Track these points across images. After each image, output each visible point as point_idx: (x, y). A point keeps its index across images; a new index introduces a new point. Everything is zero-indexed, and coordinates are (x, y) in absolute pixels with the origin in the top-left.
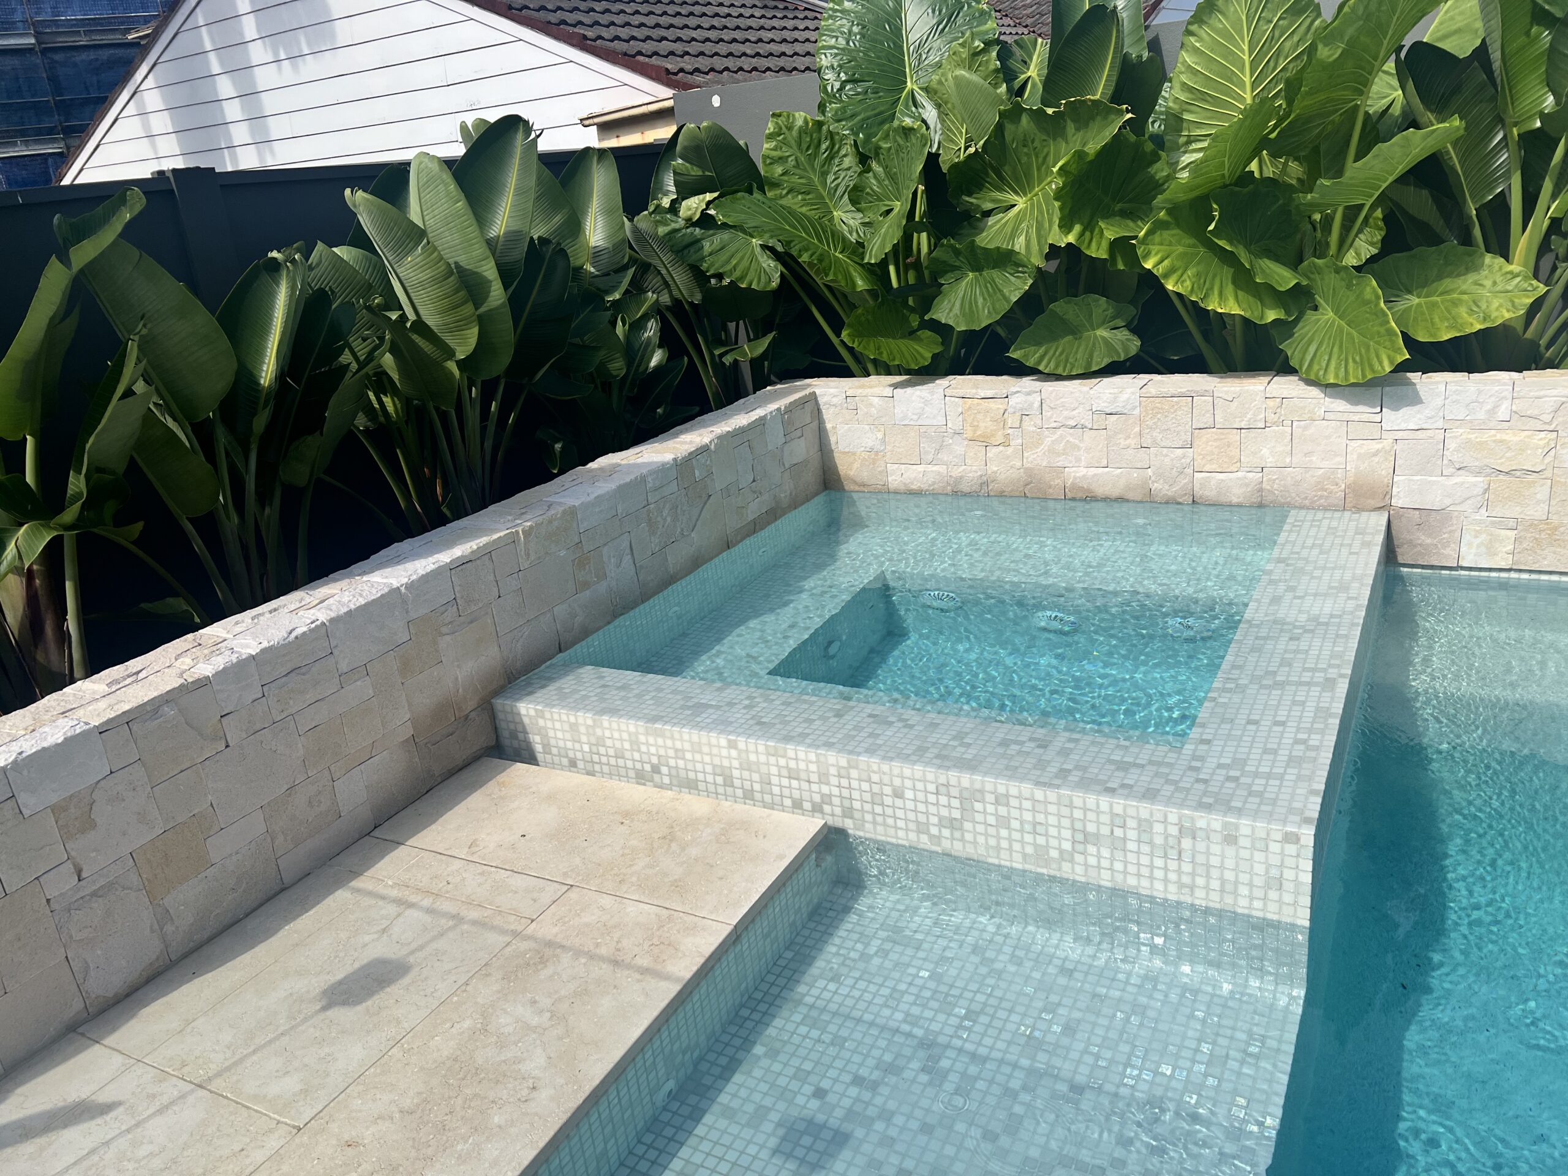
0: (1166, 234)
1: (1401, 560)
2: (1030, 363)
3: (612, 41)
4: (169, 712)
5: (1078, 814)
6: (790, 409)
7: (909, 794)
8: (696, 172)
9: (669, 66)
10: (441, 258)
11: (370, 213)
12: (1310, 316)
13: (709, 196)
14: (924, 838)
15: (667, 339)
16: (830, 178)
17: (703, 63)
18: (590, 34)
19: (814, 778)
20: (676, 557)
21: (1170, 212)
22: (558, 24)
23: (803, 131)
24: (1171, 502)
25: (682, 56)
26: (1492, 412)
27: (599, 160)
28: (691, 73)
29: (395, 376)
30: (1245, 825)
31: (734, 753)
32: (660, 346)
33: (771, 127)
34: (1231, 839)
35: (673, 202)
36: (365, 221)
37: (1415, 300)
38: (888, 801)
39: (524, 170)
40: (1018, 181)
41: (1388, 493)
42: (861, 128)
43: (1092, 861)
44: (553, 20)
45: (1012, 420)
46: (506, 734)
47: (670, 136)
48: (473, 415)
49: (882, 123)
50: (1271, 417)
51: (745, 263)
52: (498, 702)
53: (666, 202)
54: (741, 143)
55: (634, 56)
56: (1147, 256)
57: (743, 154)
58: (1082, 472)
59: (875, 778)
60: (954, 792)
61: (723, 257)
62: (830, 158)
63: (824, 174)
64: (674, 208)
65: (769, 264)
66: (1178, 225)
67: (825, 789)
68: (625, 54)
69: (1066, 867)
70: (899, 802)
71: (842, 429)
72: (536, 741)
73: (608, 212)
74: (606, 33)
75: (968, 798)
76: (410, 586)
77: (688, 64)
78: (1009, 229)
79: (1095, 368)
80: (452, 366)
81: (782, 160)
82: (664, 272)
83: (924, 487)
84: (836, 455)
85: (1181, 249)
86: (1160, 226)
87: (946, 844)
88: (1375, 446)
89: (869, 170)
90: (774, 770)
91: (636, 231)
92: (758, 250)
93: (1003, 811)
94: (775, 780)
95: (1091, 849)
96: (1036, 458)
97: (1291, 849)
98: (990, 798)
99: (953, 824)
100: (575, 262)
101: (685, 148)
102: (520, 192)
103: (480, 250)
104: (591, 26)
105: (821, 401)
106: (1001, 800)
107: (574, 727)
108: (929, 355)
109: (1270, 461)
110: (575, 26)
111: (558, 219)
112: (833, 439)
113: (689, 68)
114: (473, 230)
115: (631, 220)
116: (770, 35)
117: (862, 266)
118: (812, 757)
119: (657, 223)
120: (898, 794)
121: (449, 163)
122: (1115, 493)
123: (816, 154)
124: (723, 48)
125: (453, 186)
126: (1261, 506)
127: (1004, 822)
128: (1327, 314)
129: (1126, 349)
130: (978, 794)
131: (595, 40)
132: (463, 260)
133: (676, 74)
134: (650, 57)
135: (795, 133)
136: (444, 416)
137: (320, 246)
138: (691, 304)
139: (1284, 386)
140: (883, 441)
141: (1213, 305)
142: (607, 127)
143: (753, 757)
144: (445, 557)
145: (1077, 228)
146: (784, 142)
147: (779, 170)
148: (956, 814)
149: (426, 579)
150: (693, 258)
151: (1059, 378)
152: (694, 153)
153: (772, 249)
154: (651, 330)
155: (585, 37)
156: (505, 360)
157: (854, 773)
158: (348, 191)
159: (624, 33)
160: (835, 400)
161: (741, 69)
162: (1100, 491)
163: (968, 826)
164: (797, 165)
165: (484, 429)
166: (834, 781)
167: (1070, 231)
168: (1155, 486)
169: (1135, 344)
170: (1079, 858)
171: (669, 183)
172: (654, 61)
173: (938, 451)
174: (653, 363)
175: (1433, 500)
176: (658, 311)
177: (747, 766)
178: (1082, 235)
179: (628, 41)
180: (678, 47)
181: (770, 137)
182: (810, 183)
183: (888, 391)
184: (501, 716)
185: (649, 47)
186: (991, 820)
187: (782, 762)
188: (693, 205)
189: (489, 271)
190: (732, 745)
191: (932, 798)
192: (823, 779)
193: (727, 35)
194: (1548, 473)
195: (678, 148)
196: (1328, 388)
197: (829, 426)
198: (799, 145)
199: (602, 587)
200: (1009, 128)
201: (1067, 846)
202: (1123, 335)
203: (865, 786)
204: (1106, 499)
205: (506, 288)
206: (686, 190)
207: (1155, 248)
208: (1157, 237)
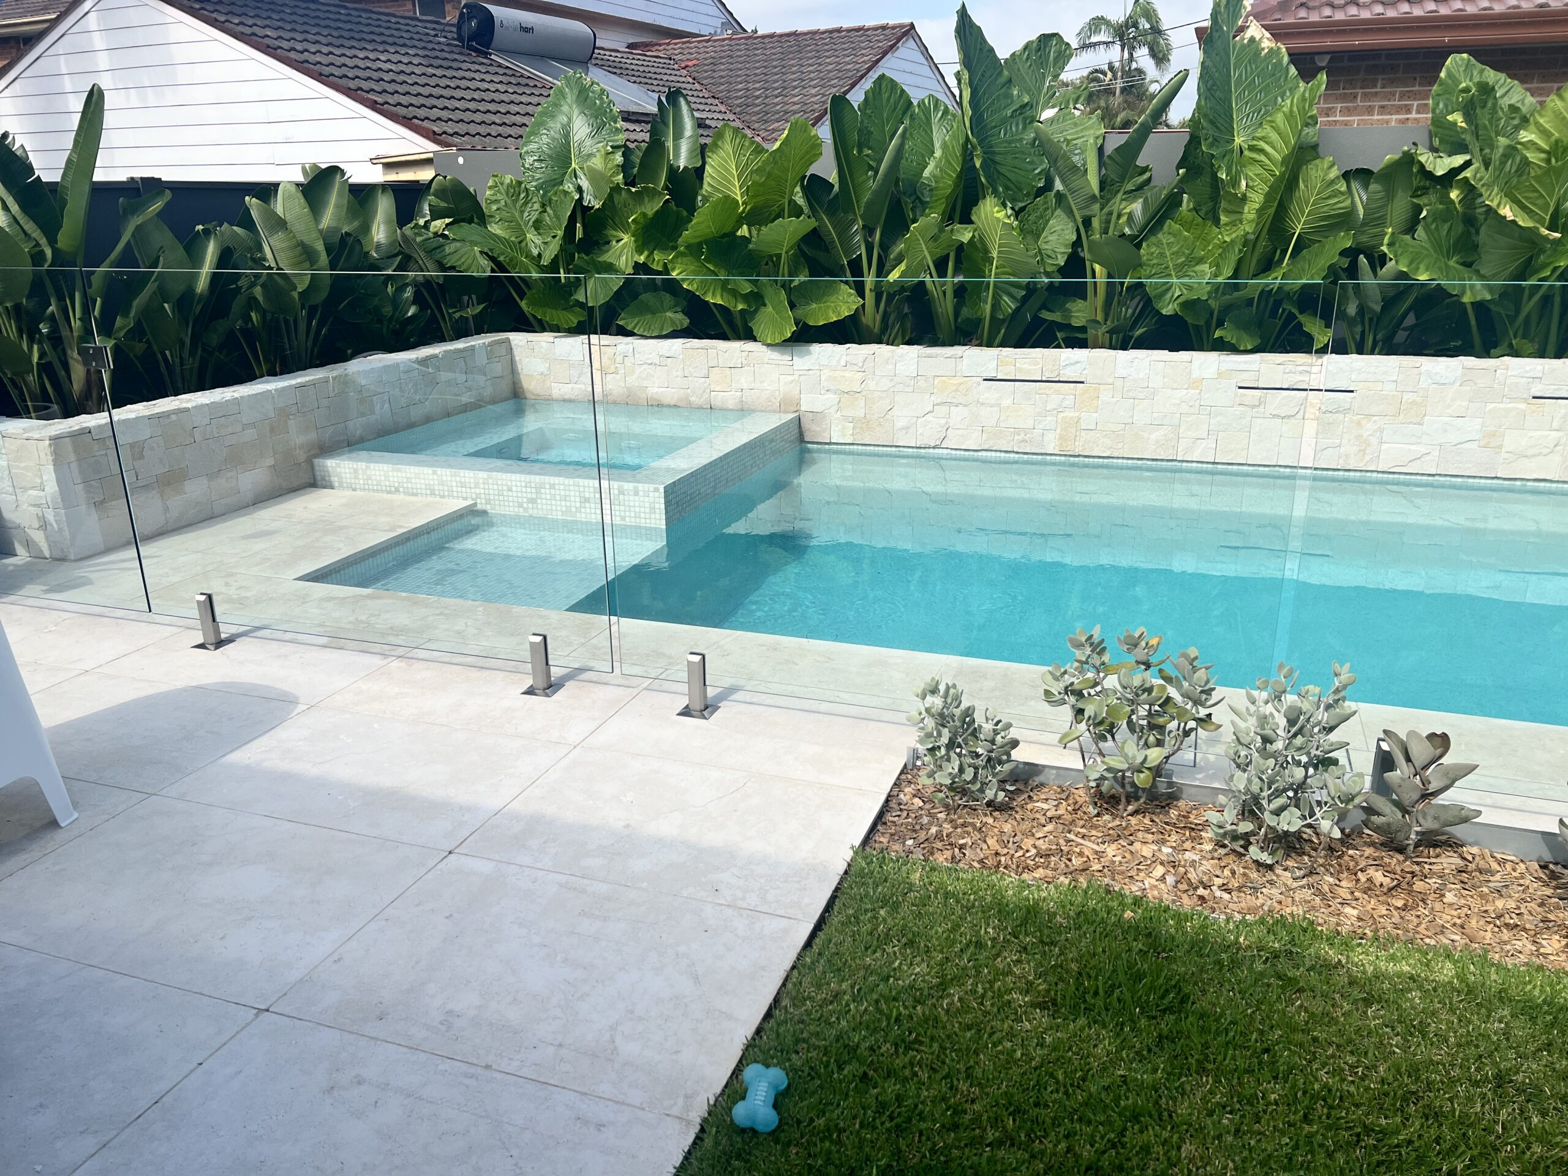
0: (685, 259)
1: (806, 439)
2: (629, 328)
3: (395, 106)
4: (173, 417)
5: (582, 489)
6: (490, 344)
7: (514, 489)
8: (443, 204)
9: (436, 129)
10: (294, 237)
11: (258, 210)
12: (763, 309)
13: (448, 221)
14: (521, 510)
15: (418, 299)
16: (526, 214)
17: (462, 128)
18: (380, 100)
19: (473, 485)
20: (416, 413)
21: (687, 247)
22: (356, 90)
23: (510, 185)
24: (700, 408)
25: (446, 122)
26: (839, 361)
27: (383, 192)
28: (451, 135)
29: (260, 298)
30: (640, 486)
31: (435, 477)
32: (414, 303)
33: (490, 183)
34: (636, 493)
35: (426, 222)
36: (254, 214)
37: (814, 306)
38: (505, 493)
39: (340, 194)
40: (623, 226)
41: (799, 404)
42: (542, 188)
43: (588, 510)
44: (353, 87)
45: (619, 359)
46: (319, 478)
47: (430, 178)
48: (302, 326)
49: (554, 186)
50: (744, 362)
51: (469, 261)
52: (316, 461)
53: (422, 222)
54: (472, 190)
55: (411, 119)
56: (673, 269)
57: (473, 198)
58: (656, 390)
59: (500, 482)
60: (533, 485)
61: (456, 257)
62: (526, 203)
63: (522, 212)
64: (426, 226)
65: (484, 262)
66: (691, 254)
67: (478, 491)
68: (405, 117)
69: (578, 515)
70: (510, 493)
71: (525, 361)
72: (335, 480)
73: (388, 222)
74: (392, 100)
75: (539, 488)
76: (276, 390)
77: (450, 128)
78: (618, 252)
79: (664, 333)
80: (295, 295)
81: (496, 201)
82: (421, 262)
83: (573, 397)
84: (522, 377)
85: (692, 268)
86: (682, 254)
87: (530, 511)
88: (791, 378)
89: (545, 211)
90: (454, 484)
91: (403, 235)
92: (478, 254)
93: (553, 491)
94: (455, 489)
95: (587, 505)
96: (632, 381)
97: (657, 494)
98: (547, 486)
99: (533, 501)
100: (366, 249)
101: (436, 190)
102: (337, 206)
103: (315, 235)
104: (380, 93)
105: (513, 343)
106: (552, 486)
107: (356, 471)
108: (576, 321)
109: (745, 386)
110: (368, 92)
111: (356, 224)
112: (519, 367)
113: (451, 131)
114: (312, 224)
115: (401, 229)
116: (516, 109)
117: (538, 266)
118: (472, 475)
119: (417, 234)
120: (510, 490)
121: (298, 185)
122: (673, 403)
123: (517, 200)
124: (478, 117)
125: (303, 200)
126: (742, 410)
127: (553, 497)
128: (770, 309)
129: (682, 324)
130: (541, 486)
131: (382, 105)
132: (306, 239)
133: (440, 135)
134: (423, 120)
135: (505, 187)
136: (286, 322)
137: (226, 225)
138: (438, 283)
139: (750, 346)
140: (549, 369)
141: (709, 299)
142: (389, 166)
143: (444, 478)
144: (293, 382)
145: (646, 253)
146: (499, 191)
147: (494, 207)
148: (534, 496)
149: (284, 389)
150: (438, 256)
151: (646, 338)
152: (441, 193)
153: (487, 254)
154: (409, 293)
155: (376, 102)
156: (324, 294)
157: (490, 481)
158: (247, 198)
159: (405, 100)
160: (521, 343)
161: (489, 134)
162: (666, 401)
163: (539, 501)
164: (506, 205)
165: (307, 336)
166: (482, 486)
167: (641, 254)
168: (692, 399)
169: (686, 322)
170: (583, 510)
171: (426, 209)
172: (426, 124)
173: (579, 376)
174: (410, 314)
175: (817, 408)
176: (415, 284)
177: (442, 483)
178: (648, 257)
179: (407, 107)
180: (445, 114)
181: (490, 188)
182: (513, 216)
183: (551, 339)
184: (317, 468)
185: (422, 113)
186: (548, 497)
187: (458, 479)
188: (438, 225)
189: (320, 246)
190: (434, 473)
191: (524, 490)
192: (477, 486)
193: (483, 107)
194: (863, 393)
195: (432, 190)
196: (768, 345)
197: (517, 359)
198: (507, 194)
199: (373, 418)
200: (616, 197)
201: (578, 505)
202: (680, 316)
203: (495, 487)
204: (669, 406)
205: (328, 256)
206: (436, 214)
207: (678, 266)
208: (679, 260)
